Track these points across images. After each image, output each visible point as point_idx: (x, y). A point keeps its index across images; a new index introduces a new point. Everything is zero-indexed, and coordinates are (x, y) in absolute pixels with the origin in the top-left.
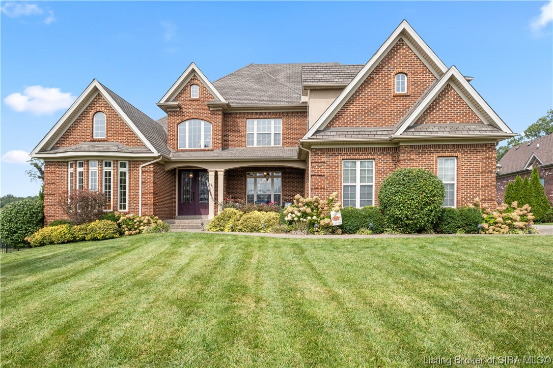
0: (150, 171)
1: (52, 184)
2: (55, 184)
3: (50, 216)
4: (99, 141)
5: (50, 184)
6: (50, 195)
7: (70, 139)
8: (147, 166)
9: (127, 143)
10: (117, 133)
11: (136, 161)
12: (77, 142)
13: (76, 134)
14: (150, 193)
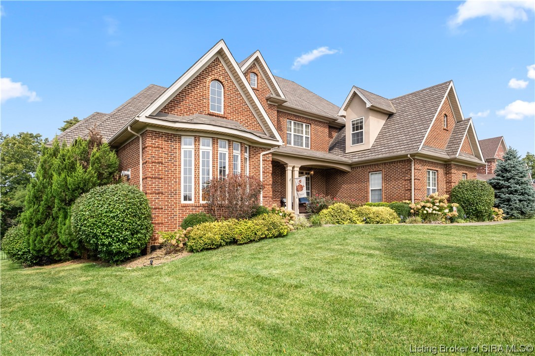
0: (269, 161)
1: (159, 163)
2: (162, 163)
3: (155, 209)
4: (218, 116)
5: (155, 163)
6: (155, 178)
7: (182, 106)
8: (267, 154)
9: (246, 125)
10: (236, 111)
11: (256, 147)
12: (190, 111)
13: (189, 101)
14: (269, 185)
